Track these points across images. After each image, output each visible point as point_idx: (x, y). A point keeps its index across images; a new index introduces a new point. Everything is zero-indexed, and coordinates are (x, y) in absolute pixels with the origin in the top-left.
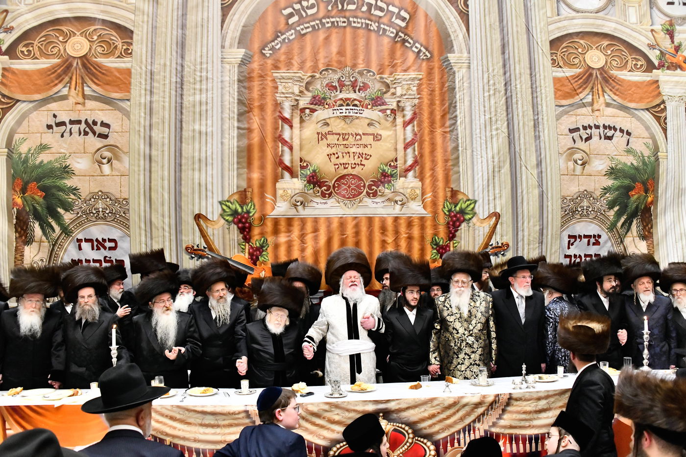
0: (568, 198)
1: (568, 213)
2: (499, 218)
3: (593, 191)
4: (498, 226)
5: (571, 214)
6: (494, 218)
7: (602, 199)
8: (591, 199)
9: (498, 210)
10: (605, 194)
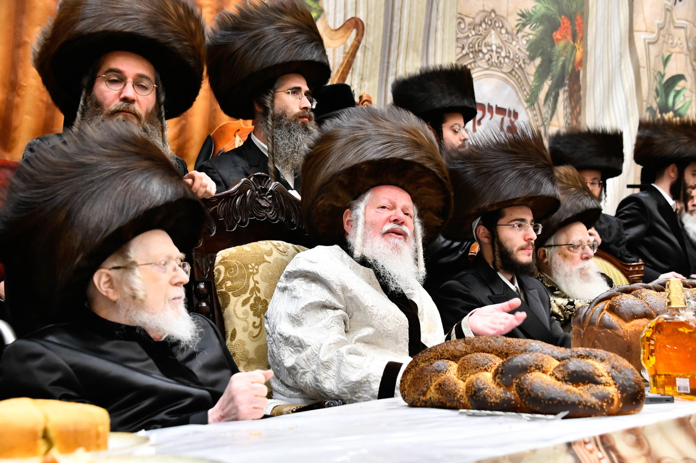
0: (468, 20)
1: (467, 54)
2: (363, 35)
3: (504, 15)
4: (359, 54)
5: (471, 56)
6: (354, 32)
7: (520, 35)
8: (503, 31)
9: (361, 16)
10: (524, 25)
